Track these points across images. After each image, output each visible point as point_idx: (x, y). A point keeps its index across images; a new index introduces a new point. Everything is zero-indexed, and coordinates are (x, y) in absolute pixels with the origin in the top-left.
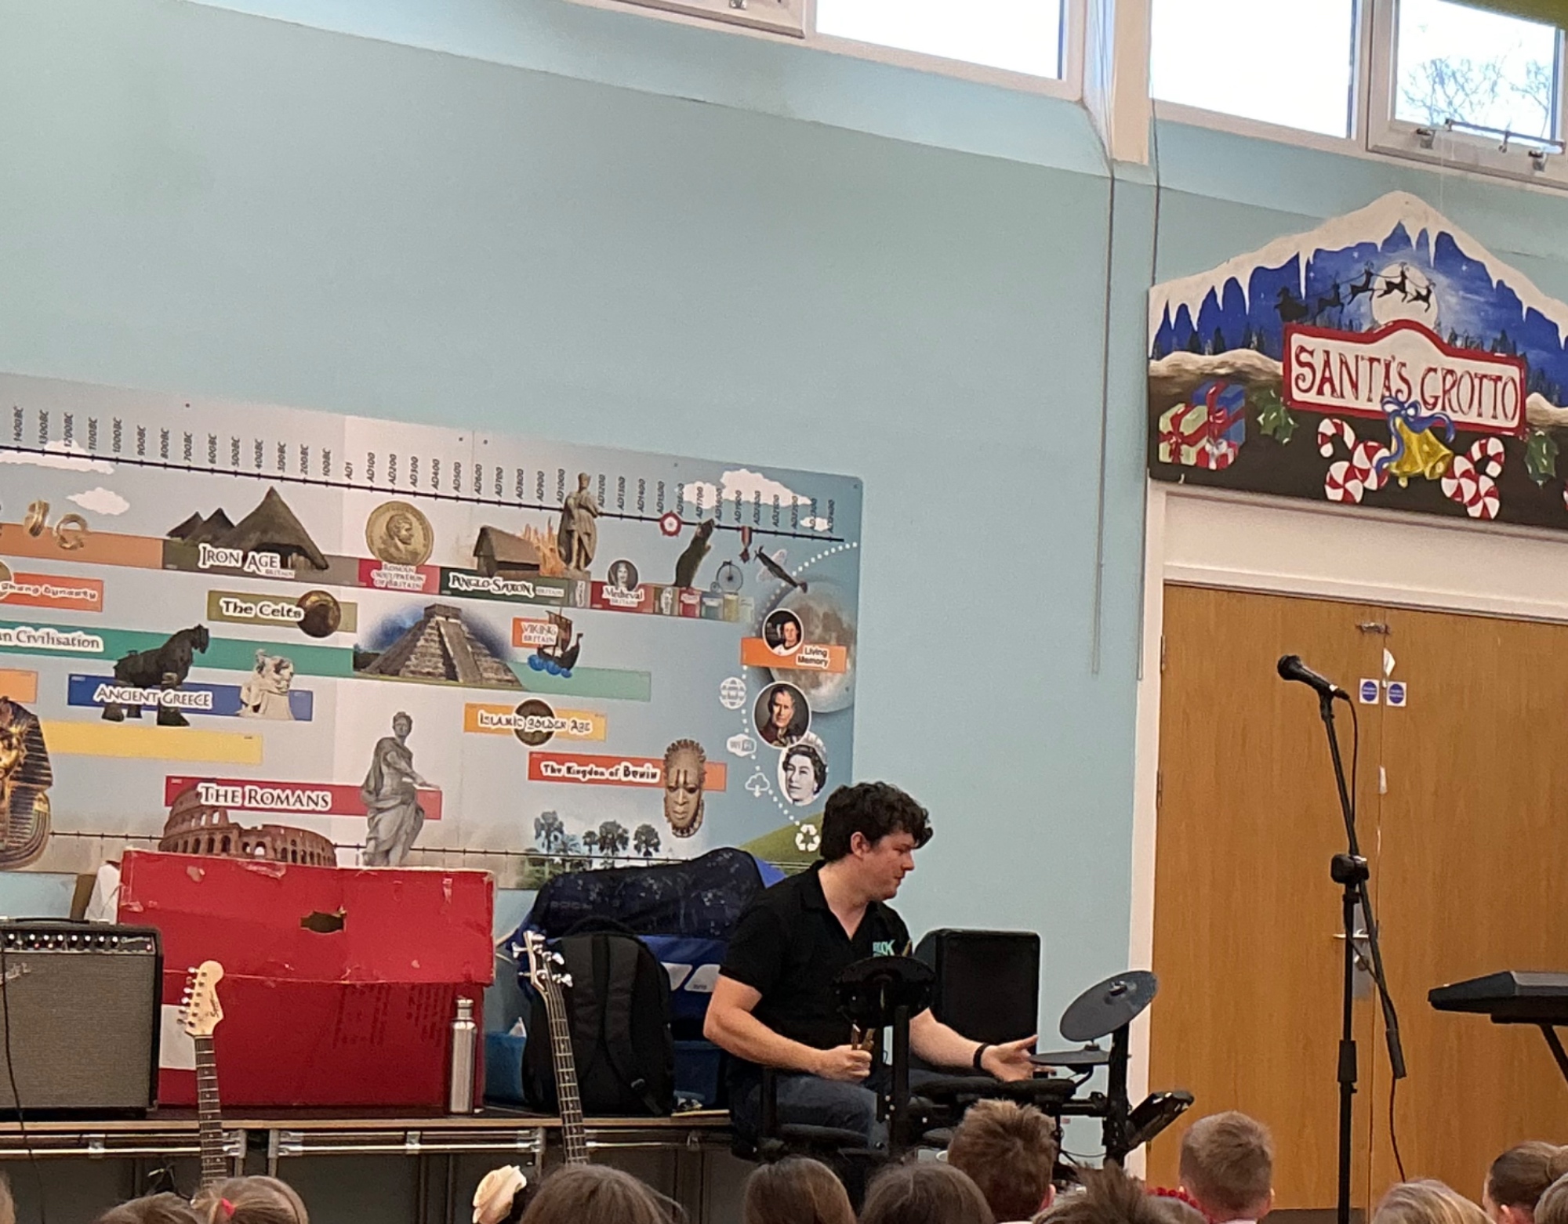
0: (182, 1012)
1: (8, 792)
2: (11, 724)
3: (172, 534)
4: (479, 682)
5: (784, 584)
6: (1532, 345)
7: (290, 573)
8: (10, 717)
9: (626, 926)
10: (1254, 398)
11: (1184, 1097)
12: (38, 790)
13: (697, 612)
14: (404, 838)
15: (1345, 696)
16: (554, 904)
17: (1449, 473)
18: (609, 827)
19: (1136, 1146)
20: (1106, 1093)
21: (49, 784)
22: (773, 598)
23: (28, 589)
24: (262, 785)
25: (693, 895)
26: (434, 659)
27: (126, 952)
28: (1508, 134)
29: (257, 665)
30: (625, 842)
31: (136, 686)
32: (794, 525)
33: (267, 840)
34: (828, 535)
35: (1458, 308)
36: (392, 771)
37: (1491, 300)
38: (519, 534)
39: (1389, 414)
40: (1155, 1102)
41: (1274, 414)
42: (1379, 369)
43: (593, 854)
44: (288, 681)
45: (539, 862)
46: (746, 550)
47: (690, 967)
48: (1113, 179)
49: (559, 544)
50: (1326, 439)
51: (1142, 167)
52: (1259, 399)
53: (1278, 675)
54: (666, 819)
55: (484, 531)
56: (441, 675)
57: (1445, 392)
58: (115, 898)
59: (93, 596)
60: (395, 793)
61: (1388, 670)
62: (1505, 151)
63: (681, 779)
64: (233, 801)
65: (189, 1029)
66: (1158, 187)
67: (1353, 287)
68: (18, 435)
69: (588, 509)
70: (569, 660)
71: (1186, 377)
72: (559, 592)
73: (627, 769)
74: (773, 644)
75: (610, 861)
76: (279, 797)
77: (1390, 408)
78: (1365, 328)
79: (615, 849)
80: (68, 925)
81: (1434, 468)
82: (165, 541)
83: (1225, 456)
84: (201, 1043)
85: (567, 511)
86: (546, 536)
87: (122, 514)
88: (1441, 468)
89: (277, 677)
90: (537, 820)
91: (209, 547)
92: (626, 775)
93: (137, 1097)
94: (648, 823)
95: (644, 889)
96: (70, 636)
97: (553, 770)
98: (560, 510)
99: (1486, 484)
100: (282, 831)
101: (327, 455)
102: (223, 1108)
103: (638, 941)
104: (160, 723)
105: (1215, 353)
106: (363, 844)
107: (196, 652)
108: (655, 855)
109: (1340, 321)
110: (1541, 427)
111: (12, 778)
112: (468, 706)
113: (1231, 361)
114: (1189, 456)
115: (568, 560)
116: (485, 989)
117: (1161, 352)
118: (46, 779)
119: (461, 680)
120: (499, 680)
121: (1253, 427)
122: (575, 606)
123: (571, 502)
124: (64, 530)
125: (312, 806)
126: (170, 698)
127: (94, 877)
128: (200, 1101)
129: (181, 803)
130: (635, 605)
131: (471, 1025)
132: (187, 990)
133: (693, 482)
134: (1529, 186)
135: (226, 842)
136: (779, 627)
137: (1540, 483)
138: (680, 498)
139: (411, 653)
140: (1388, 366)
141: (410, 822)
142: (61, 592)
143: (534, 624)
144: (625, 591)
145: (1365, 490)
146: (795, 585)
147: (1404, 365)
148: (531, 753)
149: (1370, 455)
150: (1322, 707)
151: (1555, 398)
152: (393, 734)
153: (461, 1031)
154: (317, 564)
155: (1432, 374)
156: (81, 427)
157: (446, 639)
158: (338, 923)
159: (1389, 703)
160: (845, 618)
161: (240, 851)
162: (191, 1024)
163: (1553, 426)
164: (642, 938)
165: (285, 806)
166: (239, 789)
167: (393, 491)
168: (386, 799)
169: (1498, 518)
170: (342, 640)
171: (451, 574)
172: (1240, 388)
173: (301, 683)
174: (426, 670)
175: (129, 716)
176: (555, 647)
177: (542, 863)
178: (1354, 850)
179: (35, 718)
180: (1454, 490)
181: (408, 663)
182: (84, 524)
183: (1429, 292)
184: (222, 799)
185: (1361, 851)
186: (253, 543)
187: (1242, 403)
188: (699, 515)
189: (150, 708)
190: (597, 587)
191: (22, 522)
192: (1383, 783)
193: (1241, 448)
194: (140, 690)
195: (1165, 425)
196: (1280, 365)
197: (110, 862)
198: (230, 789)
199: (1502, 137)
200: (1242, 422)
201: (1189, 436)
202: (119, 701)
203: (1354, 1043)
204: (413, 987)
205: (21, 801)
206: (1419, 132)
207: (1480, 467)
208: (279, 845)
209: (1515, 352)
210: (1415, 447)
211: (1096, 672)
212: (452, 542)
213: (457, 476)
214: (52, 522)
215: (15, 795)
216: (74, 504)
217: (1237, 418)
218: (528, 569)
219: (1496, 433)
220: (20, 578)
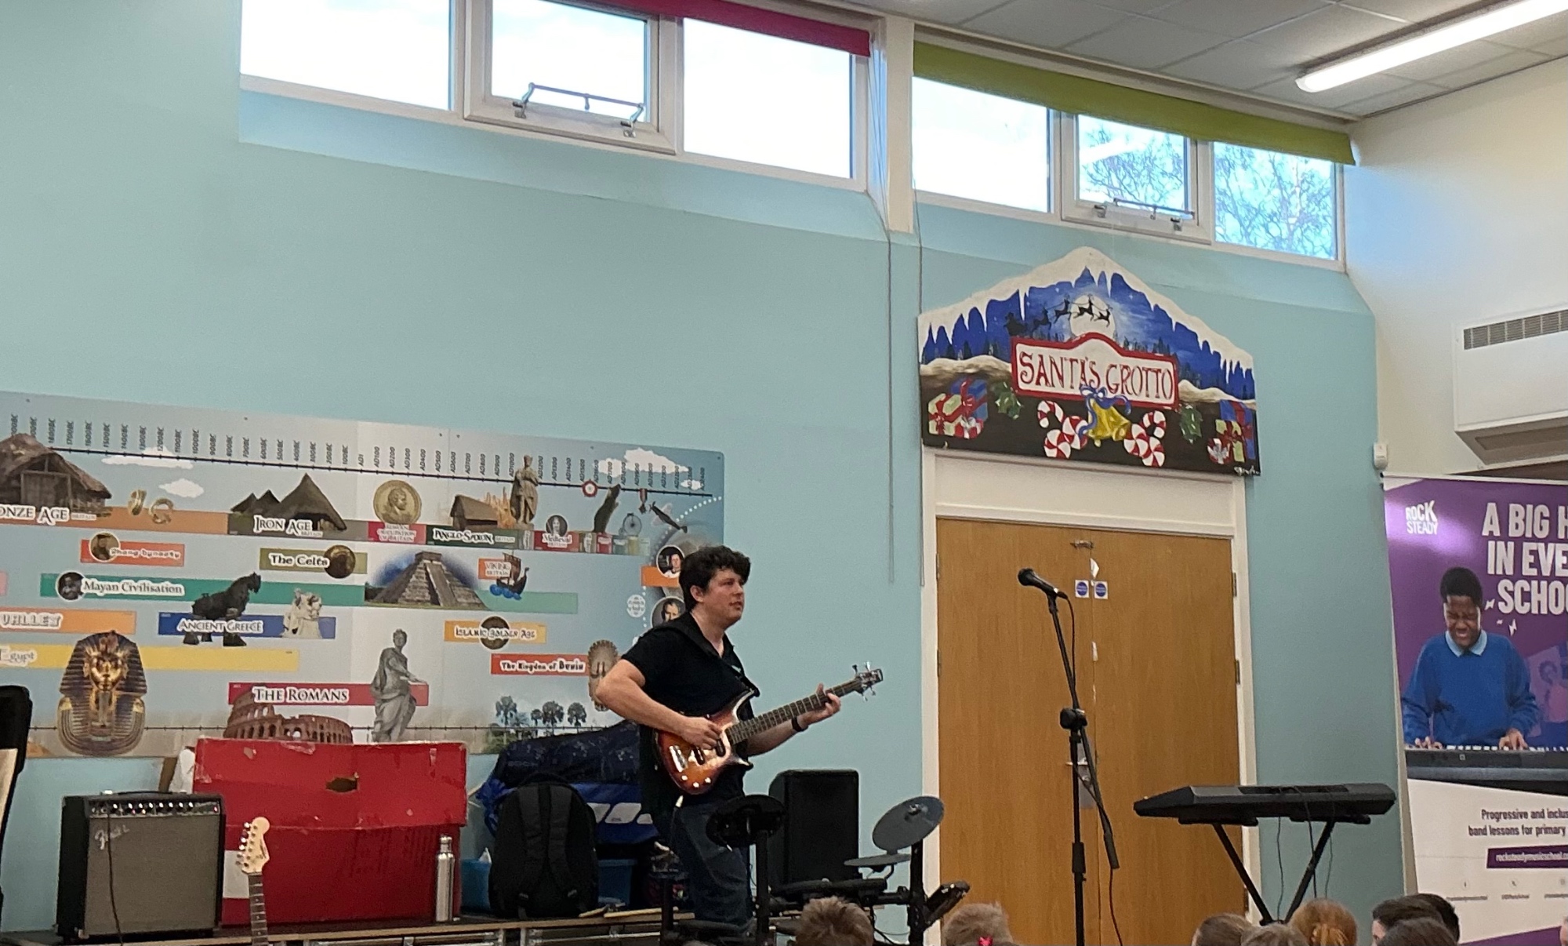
0: (239, 856)
1: (114, 699)
2: (117, 650)
3: (234, 509)
4: (456, 606)
5: (670, 527)
6: (1179, 346)
7: (320, 533)
8: (117, 644)
9: (563, 778)
10: (993, 389)
11: (963, 886)
12: (139, 697)
13: (610, 549)
14: (401, 720)
15: (1064, 596)
16: (511, 764)
17: (1129, 436)
18: (550, 706)
19: (931, 925)
20: (908, 888)
21: (145, 692)
22: (663, 537)
23: (129, 553)
24: (299, 686)
25: (610, 753)
26: (422, 590)
27: (199, 814)
28: (1155, 207)
29: (295, 600)
30: (561, 716)
31: (208, 619)
32: (677, 487)
33: (302, 726)
34: (701, 492)
35: (1128, 323)
36: (393, 672)
37: (1151, 317)
38: (482, 500)
39: (1085, 397)
40: (943, 891)
41: (1007, 400)
42: (1078, 367)
43: (539, 725)
44: (318, 610)
45: (498, 733)
46: (643, 505)
47: (608, 806)
48: (890, 243)
49: (511, 505)
50: (1043, 415)
51: (909, 235)
52: (997, 388)
53: (1020, 584)
54: (590, 698)
55: (458, 498)
56: (428, 601)
57: (1123, 381)
58: (192, 774)
59: (177, 556)
60: (395, 688)
61: (1095, 574)
62: (1154, 219)
63: (601, 669)
64: (278, 698)
65: (245, 869)
66: (921, 248)
67: (1057, 312)
68: (124, 444)
69: (531, 480)
70: (519, 586)
71: (947, 376)
72: (512, 540)
73: (561, 663)
74: (664, 570)
75: (551, 730)
76: (311, 694)
77: (1086, 393)
78: (1066, 339)
79: (554, 721)
80: (157, 796)
81: (1118, 433)
82: (230, 515)
83: (974, 429)
84: (253, 878)
85: (516, 482)
86: (502, 500)
87: (198, 497)
88: (1123, 433)
89: (310, 608)
90: (498, 704)
91: (260, 517)
92: (561, 668)
93: (207, 922)
94: (577, 702)
95: (575, 750)
96: (160, 585)
97: (509, 666)
98: (512, 482)
99: (1154, 443)
100: (313, 719)
101: (345, 451)
102: (269, 925)
103: (572, 789)
104: (225, 644)
105: (965, 358)
106: (372, 725)
107: (251, 593)
108: (583, 725)
109: (1049, 335)
110: (1190, 403)
111: (118, 689)
112: (447, 623)
113: (976, 363)
114: (950, 430)
115: (517, 517)
116: (461, 828)
117: (927, 359)
118: (142, 688)
119: (442, 604)
120: (469, 604)
122: (523, 548)
123: (519, 475)
124: (157, 510)
125: (335, 700)
126: (232, 626)
127: (176, 759)
128: (252, 922)
129: (240, 702)
130: (566, 547)
131: (450, 855)
132: (243, 840)
133: (605, 459)
134: (1172, 242)
136: (668, 558)
137: (1191, 441)
138: (596, 470)
139: (406, 586)
140: (1083, 365)
141: (406, 708)
142: (155, 554)
143: (494, 563)
144: (558, 535)
145: (1072, 449)
146: (678, 528)
147: (1094, 363)
148: (493, 655)
149: (1074, 424)
150: (1050, 604)
151: (1198, 383)
152: (393, 646)
153: (443, 861)
154: (336, 525)
155: (1113, 369)
156: (169, 438)
157: (431, 576)
158: (353, 785)
159: (1096, 596)
161: (283, 736)
162: (246, 865)
163: (1197, 402)
164: (575, 786)
165: (316, 701)
166: (282, 690)
167: (393, 473)
168: (389, 692)
169: (1165, 466)
170: (356, 579)
171: (435, 530)
172: (982, 382)
173: (327, 611)
174: (417, 598)
175: (202, 640)
176: (508, 578)
177: (502, 733)
178: (1076, 705)
179: (134, 645)
180: (1133, 448)
181: (404, 594)
182: (171, 505)
183: (1109, 313)
184: (270, 698)
185: (1081, 706)
186: (293, 514)
187: (984, 392)
188: (610, 482)
191: (126, 506)
192: (1095, 653)
193: (985, 423)
194: (211, 621)
195: (932, 408)
196: (1010, 365)
197: (188, 748)
198: (276, 690)
199: (1151, 209)
200: (986, 404)
201: (949, 416)
202: (196, 630)
203: (1082, 845)
204: (409, 829)
205: (124, 705)
206: (1096, 207)
207: (1149, 432)
208: (311, 730)
209: (1169, 352)
210: (1104, 420)
211: (891, 581)
212: (434, 508)
213: (438, 460)
214: (148, 504)
215: (120, 700)
216: (164, 491)
217: (981, 402)
218: (489, 524)
219: (1159, 407)
220: (125, 545)
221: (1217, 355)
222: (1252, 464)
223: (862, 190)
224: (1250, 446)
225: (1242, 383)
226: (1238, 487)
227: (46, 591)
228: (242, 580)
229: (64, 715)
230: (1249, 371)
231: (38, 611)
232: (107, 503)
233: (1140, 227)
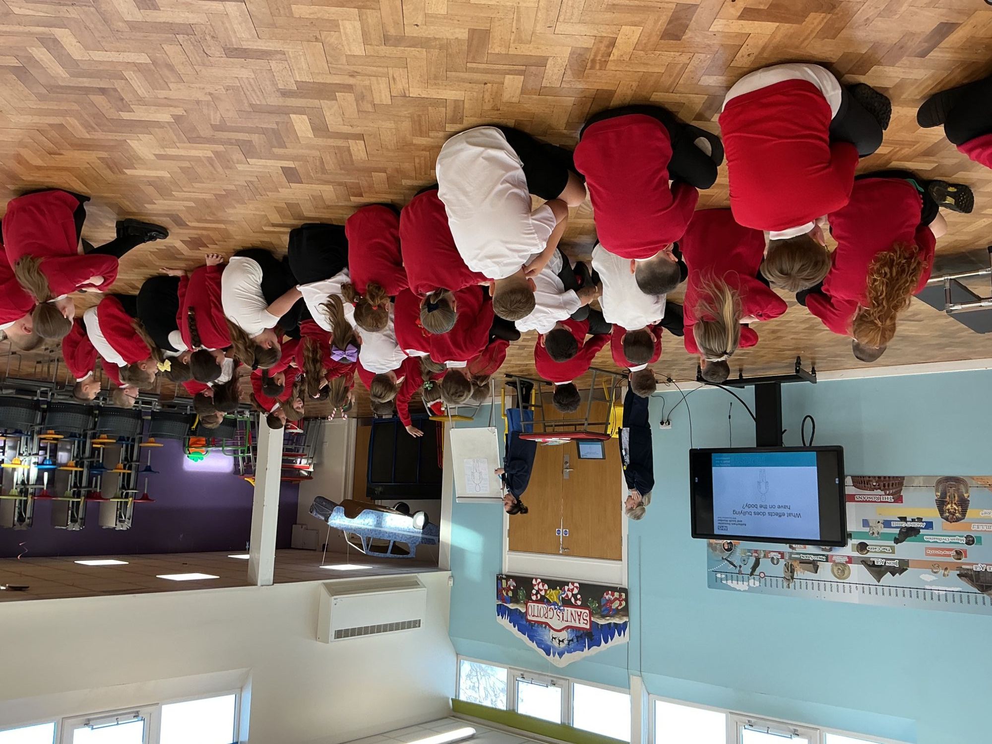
1: (948, 498)
2: (949, 516)
3: (907, 569)
5: (729, 559)
6: (525, 626)
7: (872, 559)
8: (949, 518)
10: (599, 611)
12: (938, 498)
13: (753, 551)
17: (546, 591)
21: (936, 500)
22: (732, 555)
23: (947, 553)
24: (875, 502)
28: (531, 683)
29: (880, 534)
31: (914, 527)
32: (726, 575)
33: (873, 487)
34: (717, 573)
35: (544, 635)
37: (535, 637)
38: (806, 572)
39: (562, 606)
41: (593, 606)
42: (565, 619)
44: (870, 530)
46: (740, 568)
48: (641, 671)
49: (794, 569)
50: (579, 600)
51: (632, 675)
55: (816, 572)
57: (547, 612)
59: (928, 551)
61: (561, 538)
62: (531, 679)
64: (883, 497)
66: (628, 669)
67: (573, 641)
68: (953, 595)
69: (786, 579)
71: (618, 616)
72: (793, 556)
74: (731, 542)
76: (870, 499)
78: (569, 630)
81: (550, 592)
82: (909, 567)
83: (607, 595)
85: (792, 578)
86: (798, 571)
87: (922, 574)
88: (548, 592)
89: (873, 531)
91: (896, 566)
98: (794, 578)
99: (536, 588)
100: (868, 489)
101: (864, 593)
104: (906, 518)
105: (610, 623)
107: (897, 537)
109: (576, 632)
110: (522, 603)
111: (947, 501)
113: (606, 621)
114: (617, 595)
115: (791, 565)
117: (625, 624)
121: (599, 603)
122: (788, 552)
123: (791, 581)
124: (938, 569)
125: (860, 496)
126: (904, 524)
130: (771, 552)
133: (756, 586)
134: (524, 669)
135: (884, 486)
136: (730, 547)
137: (522, 588)
138: (760, 582)
140: (563, 619)
142: (937, 552)
143: (800, 547)
144: (774, 556)
145: (568, 586)
146: (726, 558)
147: (559, 620)
149: (567, 596)
151: (518, 611)
154: (864, 562)
155: (551, 617)
156: (935, 597)
159: (561, 530)
160: (711, 550)
161: (880, 483)
163: (519, 603)
165: (868, 496)
166: (882, 500)
167: (844, 583)
169: (533, 579)
170: (856, 541)
171: (825, 560)
172: (603, 613)
173: (867, 530)
175: (915, 519)
179: (942, 518)
180: (545, 586)
182: (932, 571)
183: (552, 640)
184: (887, 498)
186: (883, 567)
187: (602, 609)
188: (754, 577)
189: (909, 521)
190: (782, 557)
191: (951, 571)
192: (562, 508)
193: (603, 597)
194: (912, 526)
195: (624, 603)
198: (885, 500)
199: (533, 683)
200: (602, 604)
201: (617, 600)
202: (918, 523)
205: (944, 495)
206: (555, 684)
207: (538, 592)
208: (868, 485)
209: (529, 623)
210: (555, 597)
211: (640, 536)
212: (826, 569)
213: (825, 588)
214: (942, 572)
215: (946, 497)
216: (936, 577)
217: (604, 605)
218: (802, 562)
219: (534, 602)
220: (949, 556)
221: (510, 622)
222: (499, 578)
223: (651, 695)
224: (500, 586)
225: (501, 610)
226: (506, 570)
227: (979, 538)
228: (901, 542)
229: (967, 492)
230: (498, 615)
231: (981, 531)
232: (958, 572)
233: (537, 676)
